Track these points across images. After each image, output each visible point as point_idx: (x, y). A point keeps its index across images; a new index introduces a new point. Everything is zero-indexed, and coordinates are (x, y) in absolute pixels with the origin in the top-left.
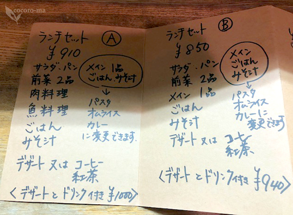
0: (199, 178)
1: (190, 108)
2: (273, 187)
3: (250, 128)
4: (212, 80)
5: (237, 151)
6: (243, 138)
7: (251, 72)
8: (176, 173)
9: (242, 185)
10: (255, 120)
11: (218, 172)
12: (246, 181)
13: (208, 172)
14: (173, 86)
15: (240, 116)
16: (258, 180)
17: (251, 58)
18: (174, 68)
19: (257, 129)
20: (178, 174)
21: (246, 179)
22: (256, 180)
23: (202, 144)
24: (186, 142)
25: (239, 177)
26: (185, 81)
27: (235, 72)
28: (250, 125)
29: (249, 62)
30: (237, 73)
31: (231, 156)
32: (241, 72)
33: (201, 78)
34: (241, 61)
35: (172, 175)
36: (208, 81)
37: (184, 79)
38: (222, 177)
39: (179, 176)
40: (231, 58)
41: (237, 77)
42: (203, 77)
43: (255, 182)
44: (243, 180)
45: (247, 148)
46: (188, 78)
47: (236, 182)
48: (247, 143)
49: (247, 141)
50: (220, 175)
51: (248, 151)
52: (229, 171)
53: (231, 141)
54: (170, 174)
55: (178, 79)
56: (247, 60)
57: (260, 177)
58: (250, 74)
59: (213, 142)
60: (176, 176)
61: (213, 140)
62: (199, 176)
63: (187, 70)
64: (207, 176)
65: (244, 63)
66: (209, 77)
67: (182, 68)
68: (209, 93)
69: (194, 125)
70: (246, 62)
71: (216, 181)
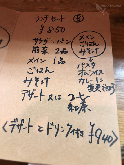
0: (40, 130)
1: (44, 71)
2: (104, 141)
3: (89, 90)
4: (64, 53)
5: (77, 108)
6: (83, 97)
7: (93, 51)
9: (78, 137)
10: (93, 85)
11: (58, 125)
12: (82, 134)
13: (50, 124)
14: (32, 52)
15: (82, 81)
16: (92, 134)
17: (94, 42)
18: (36, 40)
19: (94, 92)
20: (22, 125)
21: (82, 132)
22: (90, 134)
23: (49, 100)
24: (35, 97)
25: (76, 131)
26: (43, 50)
27: (82, 49)
28: (89, 88)
29: (92, 44)
30: (83, 50)
31: (72, 112)
32: (86, 50)
33: (56, 50)
34: (87, 43)
35: (15, 126)
36: (61, 53)
37: (43, 49)
38: (62, 130)
39: (22, 127)
40: (80, 40)
41: (83, 52)
42: (58, 50)
43: (89, 135)
44: (79, 133)
45: (85, 106)
46: (45, 49)
47: (73, 134)
48: (86, 102)
49: (86, 100)
50: (60, 127)
51: (86, 109)
52: (68, 125)
53: (73, 99)
54: (14, 125)
55: (38, 48)
56: (91, 43)
57: (94, 131)
58: (93, 52)
59: (58, 99)
60: (19, 127)
61: (59, 97)
62: (41, 127)
63: (46, 43)
64: (48, 128)
65: (89, 44)
66: (62, 50)
67: (42, 41)
68: (61, 61)
69: (45, 84)
70: (90, 44)
71: (56, 133)
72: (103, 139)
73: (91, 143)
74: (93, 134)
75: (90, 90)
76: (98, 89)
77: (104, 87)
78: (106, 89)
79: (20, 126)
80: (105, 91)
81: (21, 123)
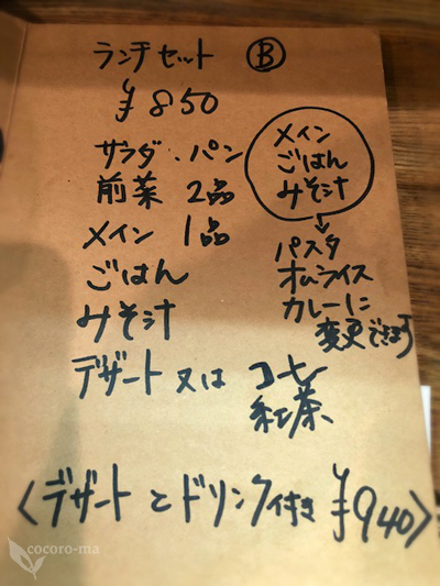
0: (159, 505)
1: (151, 275)
2: (384, 529)
3: (321, 344)
4: (222, 199)
5: (284, 415)
6: (303, 374)
7: (329, 189)
8: (82, 490)
9: (295, 523)
10: (337, 323)
11: (222, 483)
12: (307, 511)
13: (191, 483)
14: (100, 201)
15: (295, 309)
16: (342, 506)
17: (329, 152)
18: (109, 149)
19: (342, 349)
20: (88, 492)
21: (308, 503)
22: (336, 507)
23: (179, 390)
24: (126, 381)
25: (287, 499)
26: (140, 192)
27: (285, 182)
28: (322, 337)
29: (324, 161)
30: (291, 187)
31: (266, 431)
32: (303, 185)
33: (189, 187)
34: (305, 157)
35: (66, 497)
36: (208, 201)
37: (138, 185)
38: (237, 499)
39: (93, 500)
40: (276, 145)
41: (290, 197)
42: (195, 187)
43: (334, 513)
44: (298, 506)
45: (313, 406)
46: (149, 184)
47: (278, 513)
48: (313, 391)
49: (314, 384)
50: (228, 492)
51: (317, 415)
52: (257, 480)
53: (269, 381)
54: (60, 495)
55: (119, 183)
56: (319, 156)
57: (350, 495)
58: (328, 193)
59: (214, 384)
60: (81, 500)
61: (215, 377)
62: (160, 497)
63: (149, 159)
64: (188, 498)
65: (312, 163)
66: (212, 189)
67: (133, 151)
68: (212, 234)
69: (158, 327)
70: (316, 160)
71: (216, 513)
72: (381, 523)
73: (340, 539)
74: (346, 507)
75: (327, 345)
76: (356, 339)
77: (374, 331)
78: (382, 337)
79: (82, 496)
80: (381, 344)
81: (87, 485)
